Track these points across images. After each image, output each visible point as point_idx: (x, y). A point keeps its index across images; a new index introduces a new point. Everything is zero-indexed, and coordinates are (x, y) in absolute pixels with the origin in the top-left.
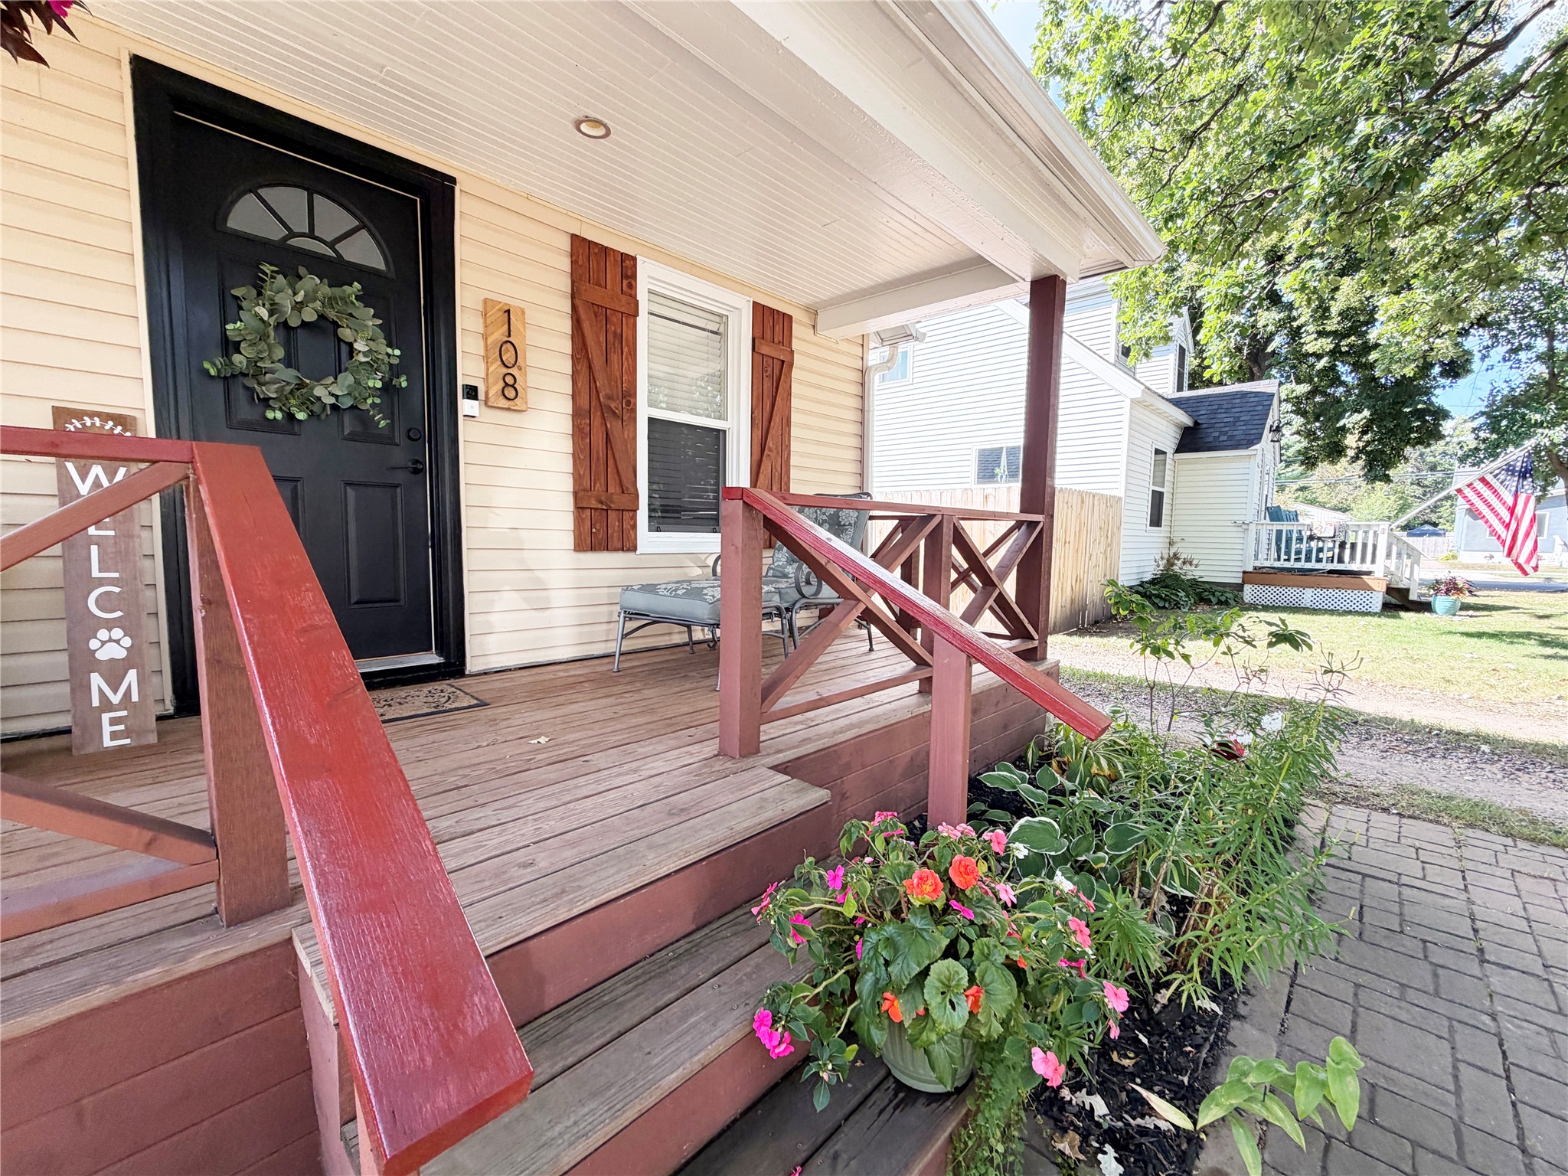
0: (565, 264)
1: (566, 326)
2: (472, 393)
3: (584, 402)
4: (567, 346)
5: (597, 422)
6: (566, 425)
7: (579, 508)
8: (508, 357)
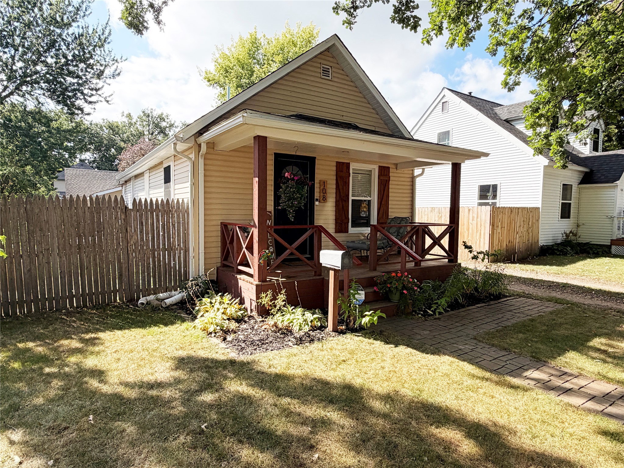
0: (335, 168)
1: (335, 182)
2: (317, 200)
3: (338, 199)
4: (334, 187)
5: (341, 203)
6: (334, 204)
7: (336, 223)
8: (324, 191)
